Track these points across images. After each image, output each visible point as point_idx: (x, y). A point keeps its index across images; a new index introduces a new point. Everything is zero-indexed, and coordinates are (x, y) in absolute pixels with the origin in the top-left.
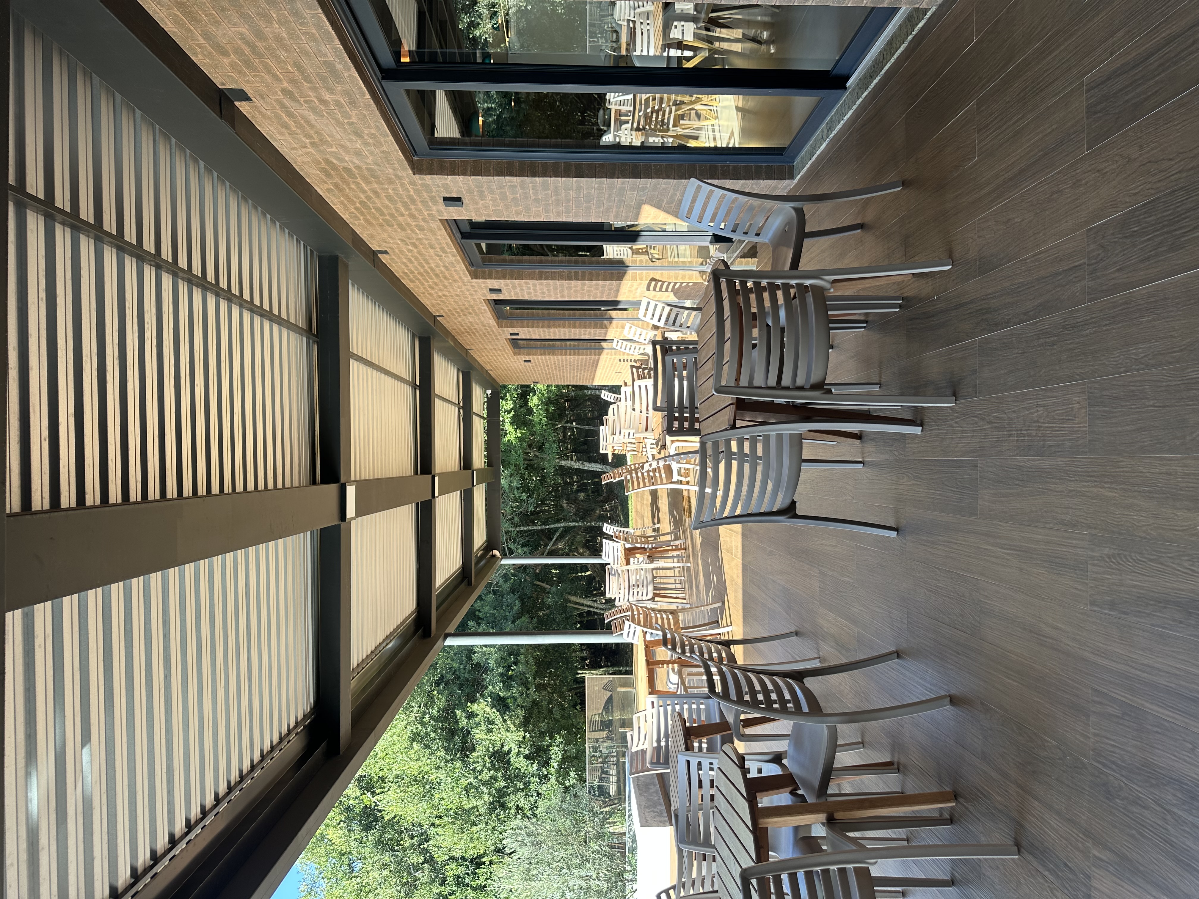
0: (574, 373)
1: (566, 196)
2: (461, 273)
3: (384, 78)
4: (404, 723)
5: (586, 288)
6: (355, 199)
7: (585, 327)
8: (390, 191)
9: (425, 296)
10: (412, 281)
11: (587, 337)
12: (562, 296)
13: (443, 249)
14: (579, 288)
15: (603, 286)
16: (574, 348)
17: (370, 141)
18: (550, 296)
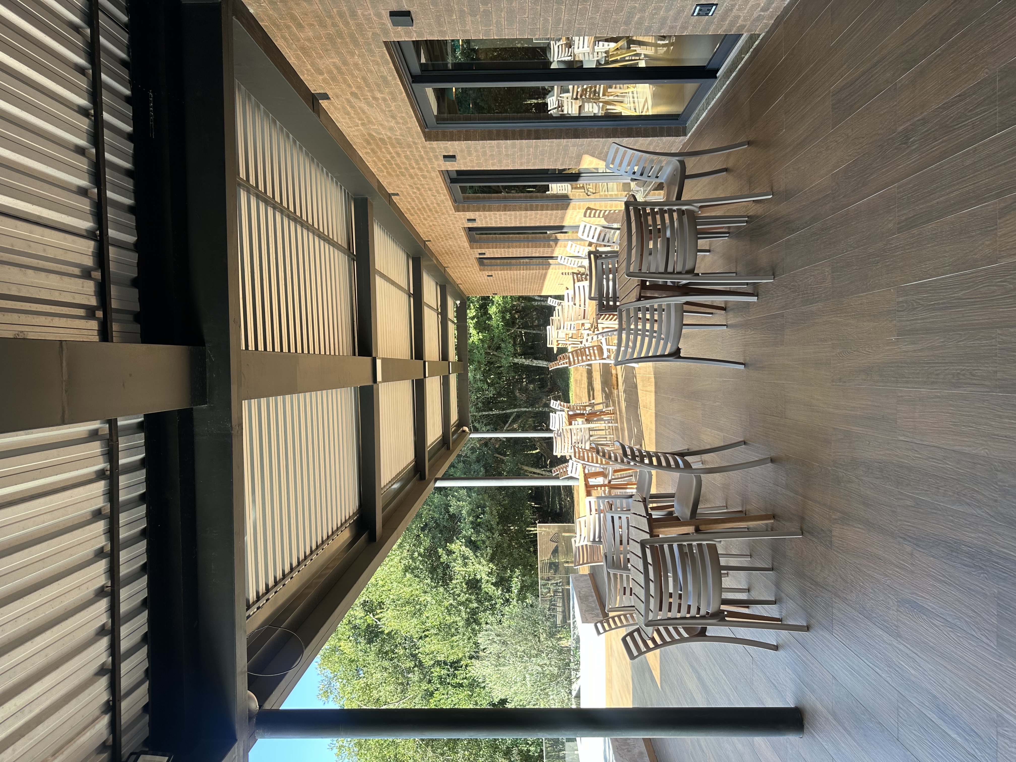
0: (525, 285)
1: (527, 152)
2: (448, 207)
3: (413, 82)
4: (399, 558)
5: (538, 216)
6: (383, 159)
7: (536, 247)
8: (408, 153)
9: (420, 226)
10: (412, 215)
11: (537, 255)
12: (520, 223)
13: (438, 192)
14: (533, 217)
15: (551, 215)
16: (526, 264)
17: (401, 121)
18: (511, 223)
